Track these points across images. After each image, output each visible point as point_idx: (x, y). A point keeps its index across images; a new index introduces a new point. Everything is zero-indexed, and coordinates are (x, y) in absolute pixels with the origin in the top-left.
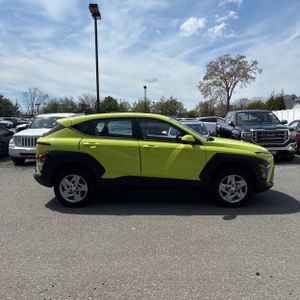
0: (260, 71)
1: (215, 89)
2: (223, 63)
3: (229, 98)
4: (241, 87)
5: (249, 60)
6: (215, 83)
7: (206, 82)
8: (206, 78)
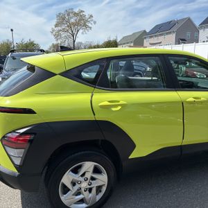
0: (95, 23)
1: (64, 34)
2: (68, 15)
3: (74, 41)
4: (83, 33)
5: (87, 14)
6: (63, 30)
7: (57, 29)
8: (56, 26)
